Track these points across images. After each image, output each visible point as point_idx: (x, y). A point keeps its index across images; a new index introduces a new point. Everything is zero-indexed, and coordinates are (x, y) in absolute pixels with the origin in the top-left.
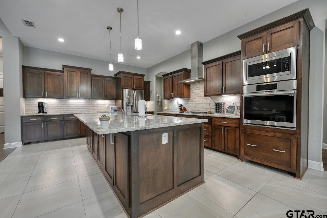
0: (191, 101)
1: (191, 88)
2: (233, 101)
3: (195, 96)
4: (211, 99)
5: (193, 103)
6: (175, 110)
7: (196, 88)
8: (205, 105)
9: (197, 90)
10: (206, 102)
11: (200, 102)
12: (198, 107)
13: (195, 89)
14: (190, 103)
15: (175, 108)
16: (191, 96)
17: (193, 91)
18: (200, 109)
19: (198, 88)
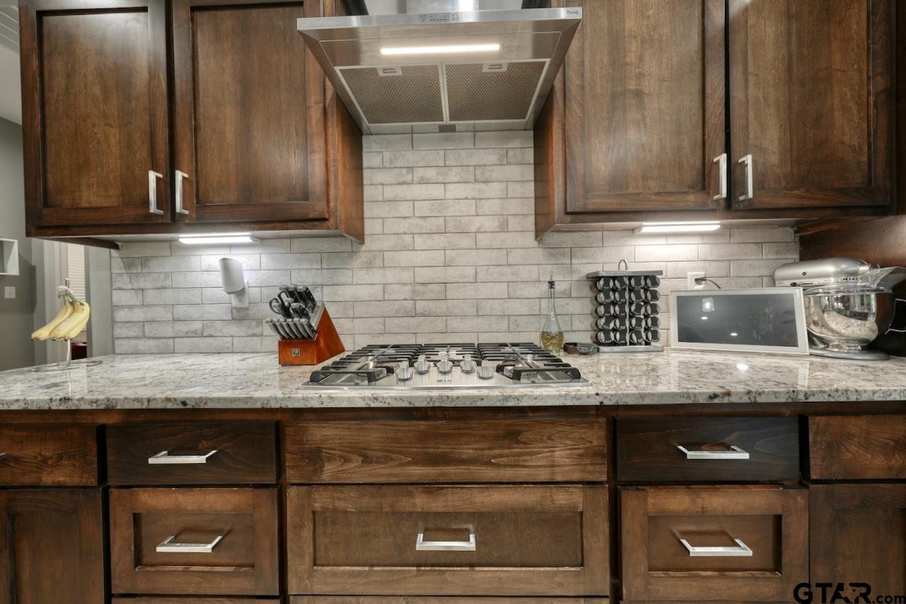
0: (369, 266)
1: (365, 163)
2: (694, 269)
3: (404, 226)
4: (540, 252)
5: (390, 276)
6: (188, 335)
7: (419, 173)
8: (500, 290)
9: (423, 181)
10: (506, 269)
11: (452, 273)
12: (441, 307)
13: (409, 178)
14: (362, 276)
15: (197, 326)
16: (370, 227)
17: (390, 192)
18: (454, 324)
19: (431, 173)
